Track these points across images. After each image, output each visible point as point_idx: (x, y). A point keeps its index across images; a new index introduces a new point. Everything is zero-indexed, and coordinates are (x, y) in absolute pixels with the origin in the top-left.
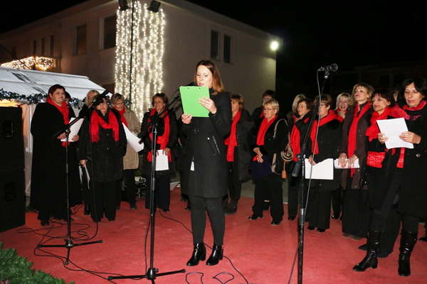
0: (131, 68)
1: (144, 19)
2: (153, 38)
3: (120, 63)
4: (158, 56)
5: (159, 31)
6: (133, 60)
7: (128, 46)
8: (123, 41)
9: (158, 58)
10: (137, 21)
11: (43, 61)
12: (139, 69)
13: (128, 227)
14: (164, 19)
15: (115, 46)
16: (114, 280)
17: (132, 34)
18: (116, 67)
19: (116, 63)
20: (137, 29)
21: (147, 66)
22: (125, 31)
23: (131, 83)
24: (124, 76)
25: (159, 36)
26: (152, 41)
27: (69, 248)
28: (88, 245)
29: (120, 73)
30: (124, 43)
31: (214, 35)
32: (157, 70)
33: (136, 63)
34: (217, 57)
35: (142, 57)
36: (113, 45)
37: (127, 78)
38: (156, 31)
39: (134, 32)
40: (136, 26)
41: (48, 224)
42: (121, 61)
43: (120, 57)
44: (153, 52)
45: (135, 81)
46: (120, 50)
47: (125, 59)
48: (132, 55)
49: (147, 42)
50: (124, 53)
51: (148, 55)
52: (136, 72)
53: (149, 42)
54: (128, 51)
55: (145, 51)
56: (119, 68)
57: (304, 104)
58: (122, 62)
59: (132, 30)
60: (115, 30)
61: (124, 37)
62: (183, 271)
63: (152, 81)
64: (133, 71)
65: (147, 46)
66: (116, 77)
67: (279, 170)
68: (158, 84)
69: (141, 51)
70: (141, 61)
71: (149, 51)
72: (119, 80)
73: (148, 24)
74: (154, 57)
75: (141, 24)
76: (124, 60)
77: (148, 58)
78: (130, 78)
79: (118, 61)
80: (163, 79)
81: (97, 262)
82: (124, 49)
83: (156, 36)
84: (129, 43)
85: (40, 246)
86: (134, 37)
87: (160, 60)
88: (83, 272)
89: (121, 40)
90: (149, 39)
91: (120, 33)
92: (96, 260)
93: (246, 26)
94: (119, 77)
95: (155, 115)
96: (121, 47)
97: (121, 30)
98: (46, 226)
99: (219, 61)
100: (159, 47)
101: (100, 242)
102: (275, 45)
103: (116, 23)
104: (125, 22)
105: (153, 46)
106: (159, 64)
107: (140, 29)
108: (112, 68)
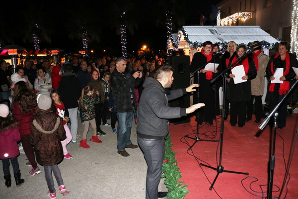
11: (243, 15)
13: (244, 135)
18: (293, 14)
19: (293, 10)
27: (197, 141)
62: (246, 174)
66: (292, 21)
72: (295, 24)
79: (295, 8)
85: (186, 136)
94: (294, 21)
101: (218, 141)
108: (290, 15)
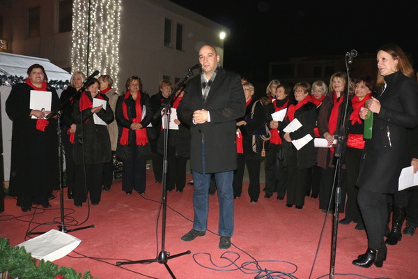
0: (88, 53)
1: (101, 5)
2: (110, 23)
3: (77, 47)
4: (115, 41)
5: (116, 17)
6: (91, 45)
7: (85, 31)
8: (80, 25)
9: (114, 44)
10: (94, 6)
12: (97, 54)
13: (113, 210)
14: (120, 5)
15: (71, 30)
16: (122, 266)
17: (89, 19)
18: (72, 51)
19: (72, 47)
20: (94, 14)
21: (104, 50)
22: (82, 16)
23: (88, 68)
24: (81, 60)
25: (115, 21)
26: (109, 27)
28: (81, 231)
29: (76, 57)
30: (80, 27)
31: (168, 23)
32: (114, 56)
33: (93, 48)
34: (170, 45)
35: (99, 42)
36: (69, 29)
37: (84, 63)
38: (112, 16)
39: (91, 16)
40: (94, 11)
41: (30, 210)
42: (77, 45)
43: (77, 42)
44: (110, 37)
45: (92, 65)
46: (76, 34)
47: (82, 43)
48: (89, 40)
49: (104, 27)
50: (81, 38)
51: (105, 40)
52: (93, 56)
53: (106, 27)
54: (85, 36)
55: (102, 36)
56: (76, 52)
57: (282, 89)
58: (79, 46)
59: (89, 15)
60: (71, 14)
61: (81, 21)
62: (188, 252)
63: (109, 66)
64: (90, 56)
65: (104, 31)
66: (72, 61)
67: (259, 149)
68: (114, 68)
69: (98, 36)
70: (99, 46)
71: (106, 37)
72: (76, 65)
73: (105, 10)
74: (110, 42)
75: (99, 9)
76: (81, 45)
77: (105, 43)
78: (87, 63)
79: (75, 45)
80: (118, 64)
81: (97, 247)
82: (81, 34)
83: (112, 21)
84: (85, 27)
85: (30, 233)
86: (91, 22)
87: (117, 45)
88: (86, 259)
89: (78, 24)
90: (105, 24)
91: (77, 17)
92: (95, 245)
93: (198, 16)
94: (75, 61)
95: (129, 98)
96: (77, 31)
97: (77, 14)
98: (29, 212)
99: (172, 48)
100: (115, 32)
101: (92, 226)
102: (223, 35)
103: (72, 7)
104: (82, 6)
105: (110, 31)
106: (115, 50)
107: (97, 14)
108: (68, 52)
